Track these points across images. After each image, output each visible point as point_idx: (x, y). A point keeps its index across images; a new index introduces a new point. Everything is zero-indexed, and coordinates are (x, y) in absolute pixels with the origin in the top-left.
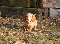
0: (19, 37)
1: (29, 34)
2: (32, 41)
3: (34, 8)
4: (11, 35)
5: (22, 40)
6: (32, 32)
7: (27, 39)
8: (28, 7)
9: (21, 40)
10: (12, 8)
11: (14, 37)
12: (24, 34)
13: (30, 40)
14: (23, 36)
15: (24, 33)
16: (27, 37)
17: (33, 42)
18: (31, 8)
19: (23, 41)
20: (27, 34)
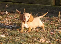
2: (56, 39)
6: (57, 30)
7: (52, 37)
10: (37, 6)
13: (55, 38)
16: (51, 35)
18: (55, 5)
20: (51, 32)
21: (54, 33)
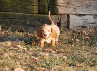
0: (21, 61)
1: (36, 56)
2: (41, 68)
3: (45, 14)
4: (7, 58)
5: (25, 65)
6: (41, 53)
7: (34, 64)
8: (35, 12)
9: (22, 65)
10: (9, 14)
11: (12, 62)
12: (28, 57)
13: (38, 66)
14: (26, 59)
15: (27, 54)
16: (32, 61)
17: (43, 69)
18: (39, 13)
19: (26, 67)
20: (33, 57)
21: (37, 59)
